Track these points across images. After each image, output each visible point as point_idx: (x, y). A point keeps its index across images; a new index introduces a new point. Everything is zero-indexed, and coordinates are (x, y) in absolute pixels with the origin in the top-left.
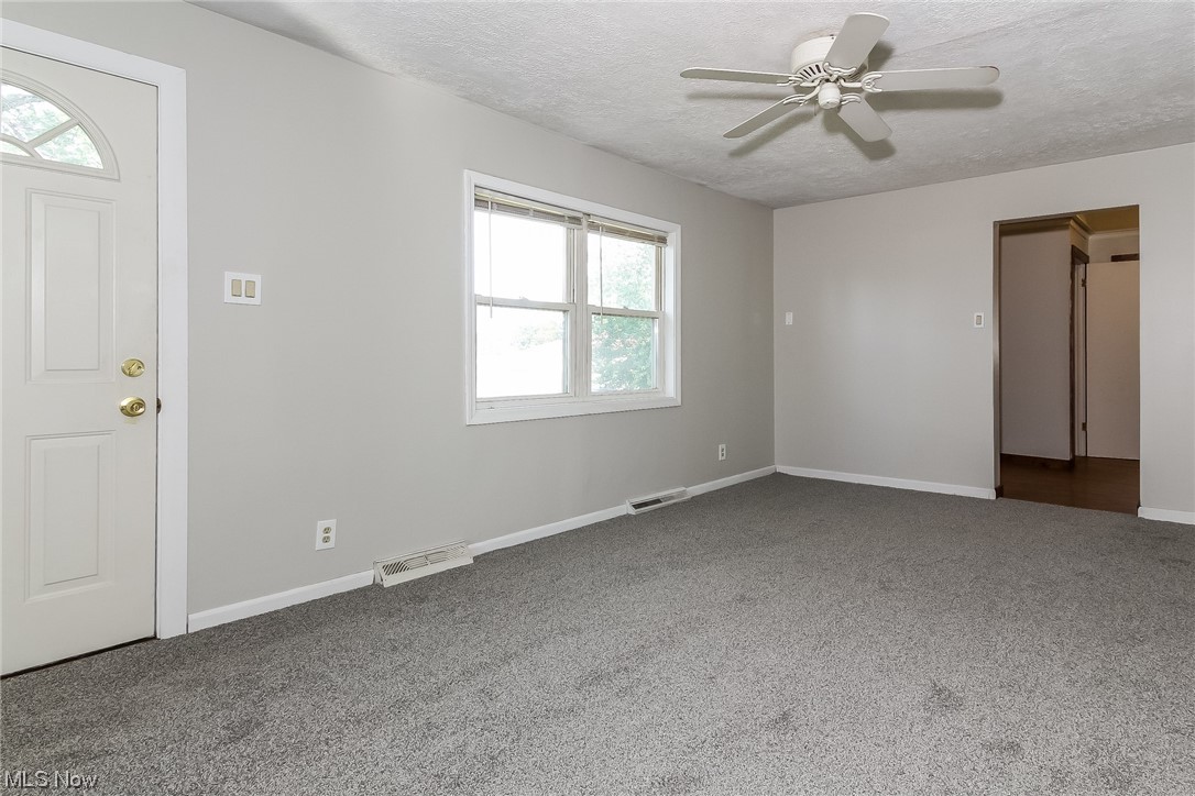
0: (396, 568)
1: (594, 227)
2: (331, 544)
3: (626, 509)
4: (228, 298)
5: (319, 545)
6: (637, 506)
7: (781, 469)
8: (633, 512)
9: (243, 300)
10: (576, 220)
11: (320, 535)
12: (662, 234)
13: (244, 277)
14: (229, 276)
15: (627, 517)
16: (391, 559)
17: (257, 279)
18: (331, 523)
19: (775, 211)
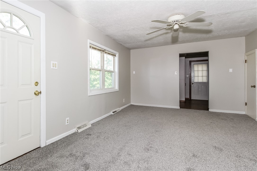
0: (79, 128)
1: (106, 53)
2: (68, 123)
3: (111, 113)
4: (52, 67)
5: (66, 124)
6: (113, 112)
7: (132, 104)
8: (113, 114)
9: (54, 68)
10: (103, 51)
11: (66, 121)
12: (115, 54)
13: (55, 63)
14: (52, 62)
15: (111, 115)
16: (78, 126)
17: (56, 63)
18: (68, 118)
19: (131, 50)
